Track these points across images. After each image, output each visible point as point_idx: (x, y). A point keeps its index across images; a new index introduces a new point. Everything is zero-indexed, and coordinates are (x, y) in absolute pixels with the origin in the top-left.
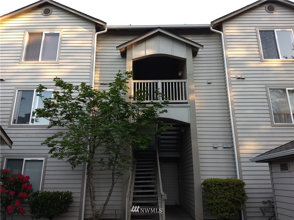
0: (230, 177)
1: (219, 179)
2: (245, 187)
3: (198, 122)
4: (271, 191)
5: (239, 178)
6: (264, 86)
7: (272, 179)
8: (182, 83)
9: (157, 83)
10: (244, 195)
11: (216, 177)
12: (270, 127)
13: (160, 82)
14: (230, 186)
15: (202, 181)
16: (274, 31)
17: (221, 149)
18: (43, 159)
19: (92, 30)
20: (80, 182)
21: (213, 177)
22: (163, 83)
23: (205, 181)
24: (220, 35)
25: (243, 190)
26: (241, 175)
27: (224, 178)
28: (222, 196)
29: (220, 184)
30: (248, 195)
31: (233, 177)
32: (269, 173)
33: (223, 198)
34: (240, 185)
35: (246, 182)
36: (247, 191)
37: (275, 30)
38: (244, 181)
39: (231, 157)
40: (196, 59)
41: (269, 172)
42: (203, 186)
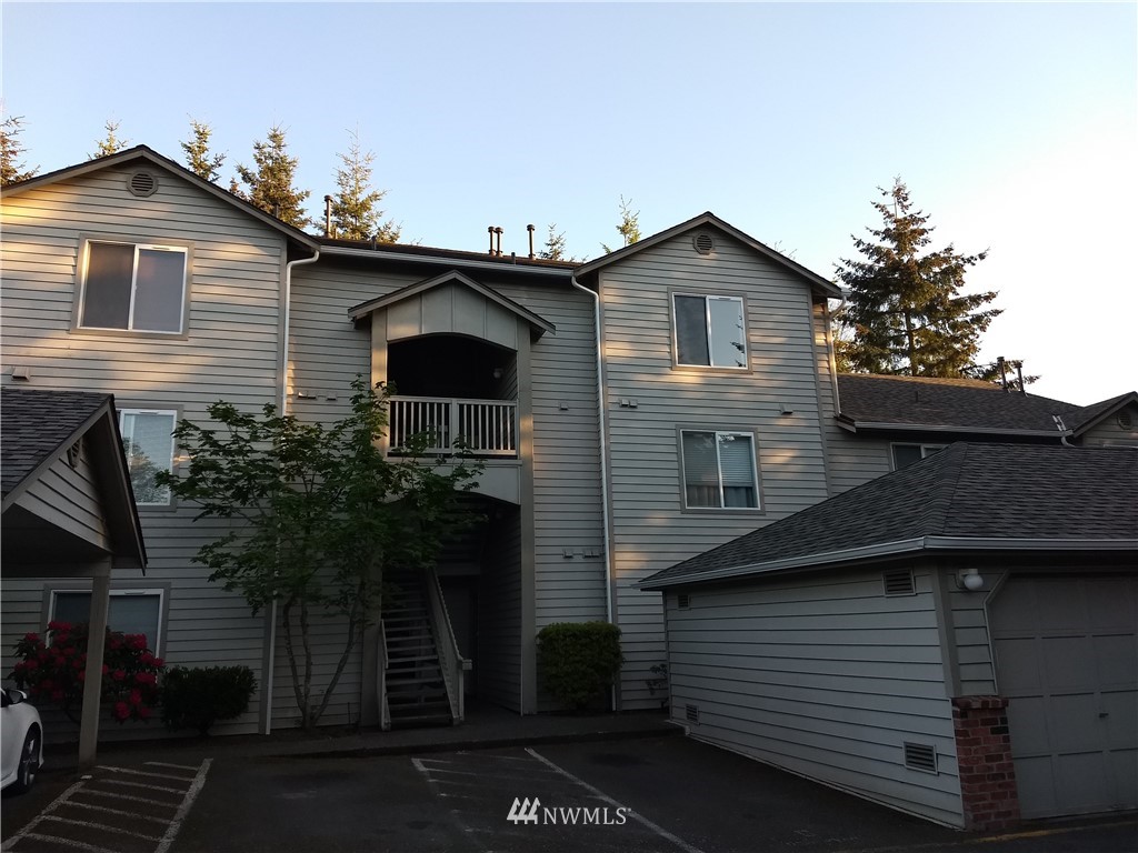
0: (593, 620)
1: (573, 625)
2: (622, 639)
3: (537, 499)
4: (663, 647)
5: (610, 622)
6: (672, 425)
7: (666, 622)
8: (505, 407)
9: (447, 405)
10: (618, 654)
11: (565, 621)
12: (678, 514)
13: (454, 403)
14: (594, 638)
15: (538, 631)
16: (705, 298)
17: (580, 559)
18: (160, 592)
19: (277, 252)
20: (260, 644)
21: (560, 621)
22: (461, 406)
23: (544, 630)
24: (593, 297)
25: (617, 646)
26: (615, 615)
27: (583, 621)
28: (577, 658)
29: (574, 635)
30: (627, 657)
31: (600, 619)
32: (661, 610)
33: (578, 662)
34: (613, 633)
35: (623, 629)
36: (624, 648)
37: (708, 297)
38: (620, 627)
39: (598, 576)
40: (536, 348)
41: (662, 608)
42: (538, 641)
